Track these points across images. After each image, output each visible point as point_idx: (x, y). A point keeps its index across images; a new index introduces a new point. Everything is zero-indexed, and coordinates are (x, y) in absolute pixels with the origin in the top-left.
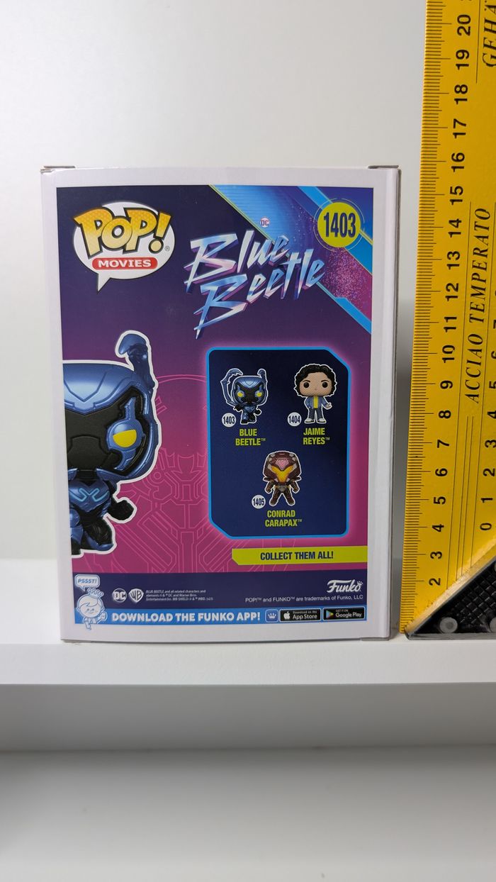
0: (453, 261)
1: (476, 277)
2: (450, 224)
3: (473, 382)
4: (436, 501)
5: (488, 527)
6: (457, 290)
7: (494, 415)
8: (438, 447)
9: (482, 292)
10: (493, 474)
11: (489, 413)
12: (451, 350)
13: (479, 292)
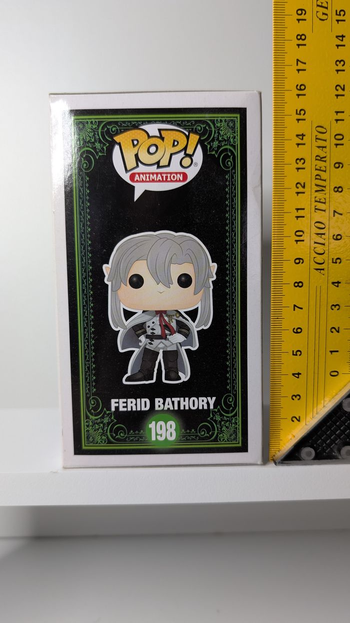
0: (300, 165)
1: (318, 177)
2: (297, 138)
3: (320, 259)
4: (295, 353)
5: (336, 373)
6: (304, 187)
7: (336, 284)
8: (294, 310)
9: (323, 188)
10: (338, 332)
11: (333, 283)
12: (301, 233)
13: (321, 189)
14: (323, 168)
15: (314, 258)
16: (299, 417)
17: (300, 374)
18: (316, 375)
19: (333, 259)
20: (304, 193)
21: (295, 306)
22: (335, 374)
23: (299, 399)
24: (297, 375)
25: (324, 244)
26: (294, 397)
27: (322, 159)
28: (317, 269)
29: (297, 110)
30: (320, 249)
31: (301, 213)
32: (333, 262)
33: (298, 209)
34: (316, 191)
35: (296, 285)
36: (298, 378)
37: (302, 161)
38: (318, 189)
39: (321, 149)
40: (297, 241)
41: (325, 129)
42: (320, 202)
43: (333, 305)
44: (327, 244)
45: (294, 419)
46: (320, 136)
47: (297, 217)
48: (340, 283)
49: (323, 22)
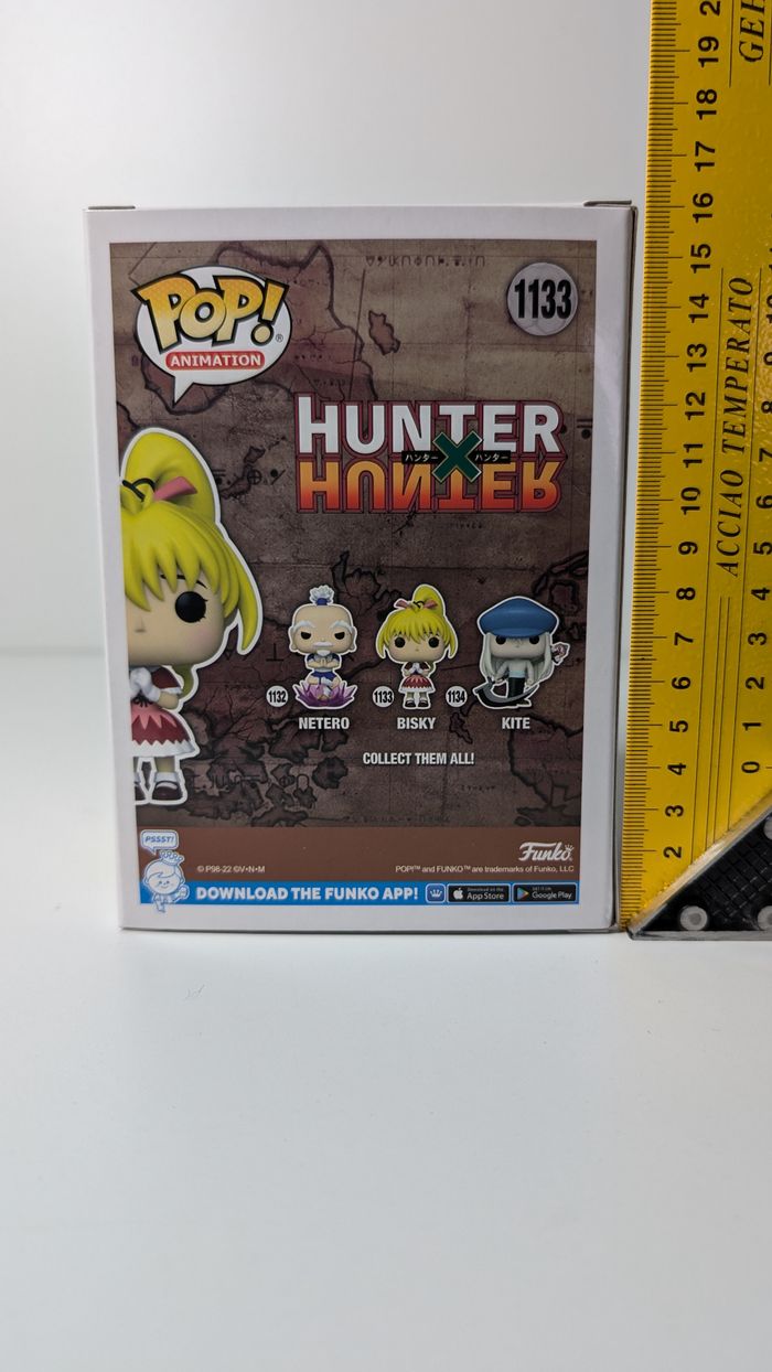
0: (696, 358)
1: (731, 383)
2: (691, 303)
3: (729, 544)
4: (674, 727)
5: (754, 767)
6: (702, 402)
7: (761, 595)
8: (676, 643)
9: (741, 405)
10: (761, 686)
11: (755, 592)
12: (693, 494)
13: (736, 405)
14: (743, 365)
15: (719, 542)
16: (680, 849)
17: (684, 767)
18: (715, 770)
19: (755, 544)
20: (702, 413)
21: (677, 635)
22: (751, 768)
23: (679, 815)
24: (678, 768)
25: (739, 516)
26: (670, 811)
27: (738, 345)
28: (723, 565)
29: (693, 247)
30: (730, 524)
31: (694, 453)
32: (755, 551)
33: (688, 447)
34: (727, 410)
35: (682, 594)
36: (680, 773)
37: (701, 350)
38: (730, 405)
39: (740, 325)
40: (685, 509)
41: (749, 284)
42: (733, 432)
43: (753, 635)
44: (744, 517)
45: (670, 852)
46: (737, 299)
47: (687, 462)
48: (768, 591)
49: (751, 64)
